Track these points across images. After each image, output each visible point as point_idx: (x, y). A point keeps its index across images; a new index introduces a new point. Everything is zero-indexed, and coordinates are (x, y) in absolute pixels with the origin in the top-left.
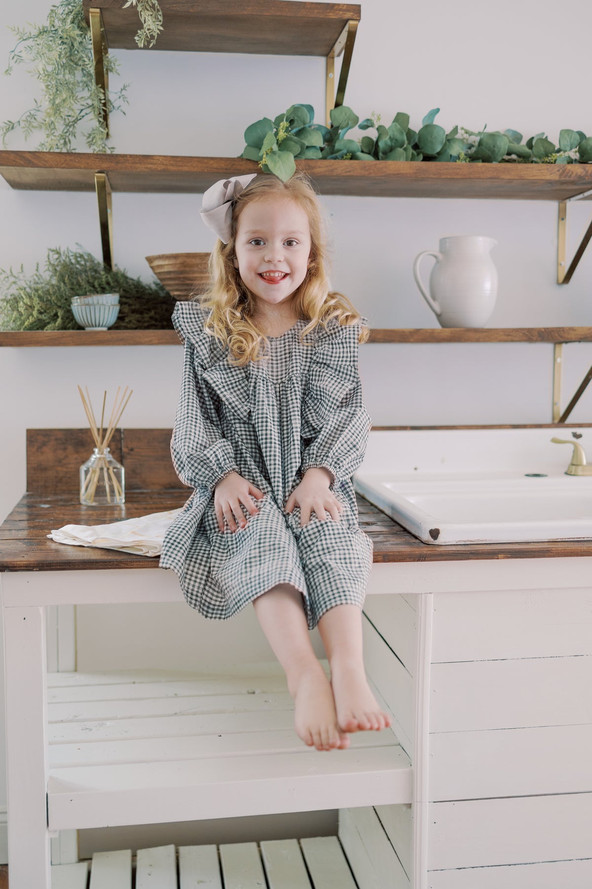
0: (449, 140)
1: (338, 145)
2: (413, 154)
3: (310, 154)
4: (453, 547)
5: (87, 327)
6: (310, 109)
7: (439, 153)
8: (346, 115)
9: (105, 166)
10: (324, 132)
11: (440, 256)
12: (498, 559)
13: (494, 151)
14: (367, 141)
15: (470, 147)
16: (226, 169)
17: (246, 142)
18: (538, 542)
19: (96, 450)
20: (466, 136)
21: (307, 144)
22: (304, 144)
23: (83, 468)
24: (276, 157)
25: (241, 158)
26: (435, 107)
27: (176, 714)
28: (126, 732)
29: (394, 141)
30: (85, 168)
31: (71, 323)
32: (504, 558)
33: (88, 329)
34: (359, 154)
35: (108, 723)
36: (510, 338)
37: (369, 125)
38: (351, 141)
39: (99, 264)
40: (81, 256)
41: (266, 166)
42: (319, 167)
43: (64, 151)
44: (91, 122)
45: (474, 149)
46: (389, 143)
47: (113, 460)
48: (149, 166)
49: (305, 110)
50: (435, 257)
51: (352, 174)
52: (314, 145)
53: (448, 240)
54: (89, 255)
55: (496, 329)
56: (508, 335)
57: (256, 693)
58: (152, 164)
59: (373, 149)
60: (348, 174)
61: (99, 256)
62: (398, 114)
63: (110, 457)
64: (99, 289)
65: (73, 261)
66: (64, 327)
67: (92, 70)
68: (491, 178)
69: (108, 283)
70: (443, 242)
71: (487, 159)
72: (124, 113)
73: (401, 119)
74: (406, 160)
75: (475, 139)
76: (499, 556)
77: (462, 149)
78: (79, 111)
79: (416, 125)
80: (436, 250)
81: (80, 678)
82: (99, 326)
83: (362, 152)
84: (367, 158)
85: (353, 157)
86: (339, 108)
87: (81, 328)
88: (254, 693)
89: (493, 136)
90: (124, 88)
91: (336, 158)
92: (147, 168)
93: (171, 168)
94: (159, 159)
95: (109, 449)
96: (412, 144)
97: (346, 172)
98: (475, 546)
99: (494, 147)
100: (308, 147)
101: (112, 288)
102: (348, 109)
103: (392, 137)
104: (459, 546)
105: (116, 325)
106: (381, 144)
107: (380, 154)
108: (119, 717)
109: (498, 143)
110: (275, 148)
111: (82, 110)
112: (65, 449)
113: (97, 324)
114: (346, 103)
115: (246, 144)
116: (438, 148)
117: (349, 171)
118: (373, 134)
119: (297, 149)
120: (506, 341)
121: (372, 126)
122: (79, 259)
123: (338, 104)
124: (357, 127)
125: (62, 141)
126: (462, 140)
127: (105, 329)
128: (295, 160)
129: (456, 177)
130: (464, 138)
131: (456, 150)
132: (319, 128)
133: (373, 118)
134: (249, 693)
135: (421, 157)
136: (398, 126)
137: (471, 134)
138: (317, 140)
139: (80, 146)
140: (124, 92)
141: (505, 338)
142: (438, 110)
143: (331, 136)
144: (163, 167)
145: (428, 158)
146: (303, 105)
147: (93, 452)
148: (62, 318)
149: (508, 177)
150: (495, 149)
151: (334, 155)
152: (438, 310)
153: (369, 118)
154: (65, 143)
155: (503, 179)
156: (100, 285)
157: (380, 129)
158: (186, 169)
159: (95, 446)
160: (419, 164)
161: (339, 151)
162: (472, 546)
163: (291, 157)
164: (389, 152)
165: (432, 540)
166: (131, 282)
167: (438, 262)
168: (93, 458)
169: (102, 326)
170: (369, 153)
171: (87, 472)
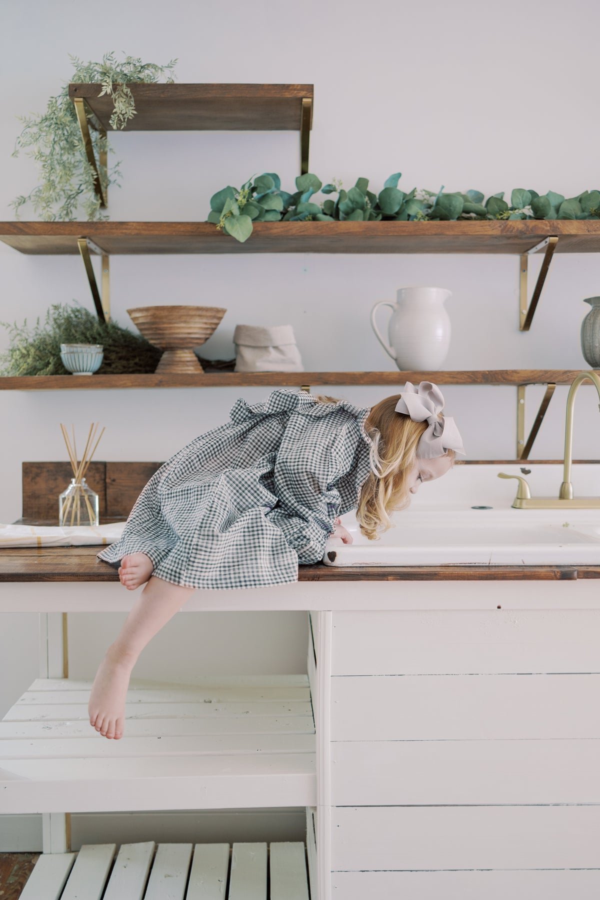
0: (408, 200)
1: (299, 209)
2: (371, 215)
3: (270, 217)
4: (350, 568)
5: (75, 372)
6: (275, 177)
7: (397, 213)
8: (310, 181)
9: (86, 232)
10: (286, 197)
11: (396, 306)
12: (388, 580)
13: (450, 210)
14: (329, 203)
15: (430, 207)
16: (192, 232)
17: (212, 208)
18: (431, 566)
19: (73, 480)
20: (427, 197)
21: (266, 207)
22: (263, 208)
23: (61, 496)
24: (234, 221)
25: (206, 223)
26: (396, 172)
27: (131, 717)
28: (80, 731)
29: (355, 203)
30: (69, 234)
31: (60, 369)
32: (393, 580)
33: (75, 374)
34: (320, 216)
35: (68, 723)
36: (455, 380)
37: (332, 189)
38: (312, 205)
39: (93, 317)
40: (78, 311)
41: (223, 228)
42: (276, 228)
43: (67, 220)
44: (89, 195)
45: (432, 209)
46: (350, 205)
47: (88, 488)
48: (124, 231)
49: (271, 178)
50: (391, 306)
51: (306, 233)
52: (273, 209)
53: (403, 291)
54: (85, 310)
55: (442, 372)
56: (454, 378)
57: (212, 702)
58: (126, 229)
59: (333, 211)
60: (302, 234)
61: (93, 311)
62: (360, 179)
63: (85, 486)
64: (90, 339)
65: (72, 315)
66: (55, 372)
67: (84, 150)
68: (436, 235)
69: (99, 334)
70: (399, 292)
71: (443, 218)
72: (120, 186)
73: (362, 183)
74: (364, 219)
75: (433, 200)
76: (389, 577)
77: (421, 209)
78: (78, 186)
79: (376, 188)
80: (393, 300)
81: (65, 684)
82: (83, 371)
83: (325, 214)
84: (328, 219)
85: (315, 218)
86: (305, 175)
87: (70, 373)
88: (211, 702)
89: (448, 196)
90: (118, 165)
91: (296, 220)
92: (122, 233)
93: (143, 232)
94: (133, 225)
95: (84, 479)
96: (374, 206)
97: (301, 232)
98: (370, 568)
99: (450, 206)
100: (267, 211)
101: (102, 338)
102: (314, 176)
103: (352, 199)
104: (355, 568)
105: (103, 370)
106: (341, 207)
107: (341, 215)
108: (80, 718)
109: (454, 202)
110: (236, 212)
111: (81, 185)
112: (56, 479)
113: (82, 370)
114: (311, 169)
115: (210, 210)
116: (396, 209)
117: (303, 231)
118: (334, 197)
119: (256, 213)
120: (452, 383)
121: (335, 190)
122: (77, 314)
123: (304, 172)
124: (320, 192)
125: (65, 212)
126: (421, 201)
127: (90, 374)
128: (253, 223)
129: (402, 234)
130: (425, 199)
131: (414, 209)
132: (282, 194)
133: (334, 184)
134: (205, 702)
135: (380, 217)
136: (358, 190)
137: (431, 195)
138: (278, 205)
139: (81, 215)
140: (117, 168)
141: (450, 380)
142: (400, 175)
143: (294, 200)
144: (136, 232)
145: (387, 218)
146: (269, 174)
147: (71, 482)
148: (54, 365)
149: (452, 233)
150: (452, 208)
151: (296, 217)
152: (394, 355)
153: (330, 183)
154: (67, 214)
155: (447, 235)
156: (91, 336)
157: (342, 192)
158: (156, 232)
159: (74, 477)
160: (378, 224)
161: (301, 213)
162: (367, 568)
163: (249, 220)
164: (349, 214)
165: (330, 562)
166: (119, 332)
167: (394, 311)
168: (71, 487)
169: (88, 371)
170: (331, 216)
171: (64, 499)
